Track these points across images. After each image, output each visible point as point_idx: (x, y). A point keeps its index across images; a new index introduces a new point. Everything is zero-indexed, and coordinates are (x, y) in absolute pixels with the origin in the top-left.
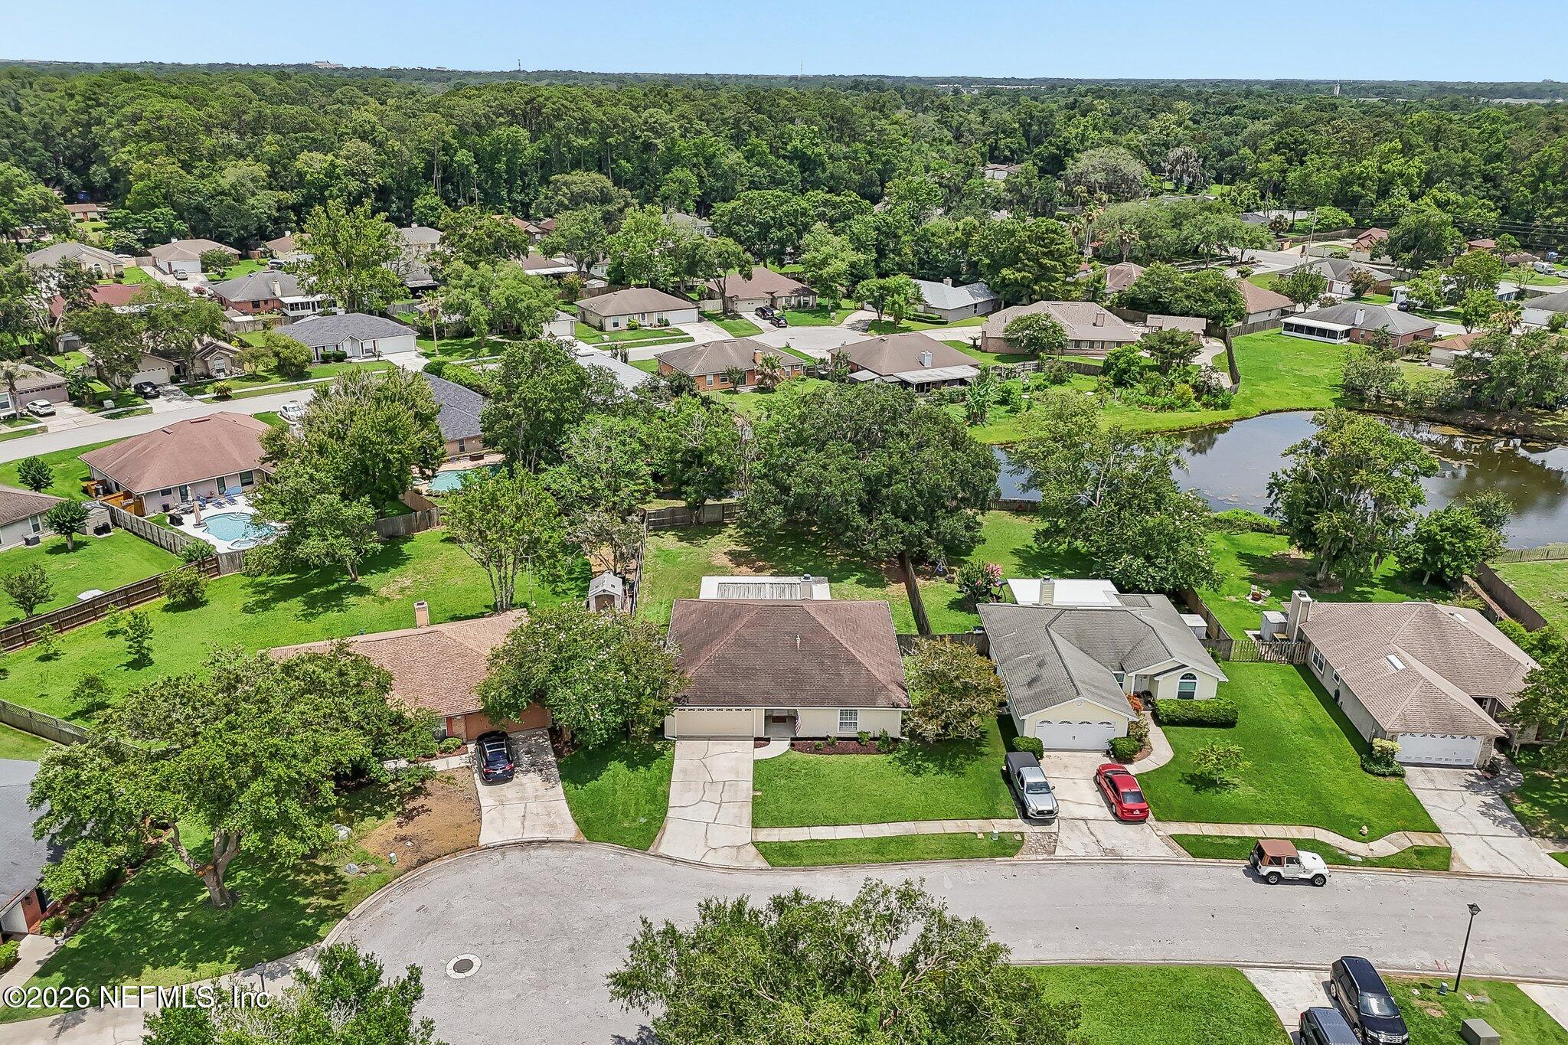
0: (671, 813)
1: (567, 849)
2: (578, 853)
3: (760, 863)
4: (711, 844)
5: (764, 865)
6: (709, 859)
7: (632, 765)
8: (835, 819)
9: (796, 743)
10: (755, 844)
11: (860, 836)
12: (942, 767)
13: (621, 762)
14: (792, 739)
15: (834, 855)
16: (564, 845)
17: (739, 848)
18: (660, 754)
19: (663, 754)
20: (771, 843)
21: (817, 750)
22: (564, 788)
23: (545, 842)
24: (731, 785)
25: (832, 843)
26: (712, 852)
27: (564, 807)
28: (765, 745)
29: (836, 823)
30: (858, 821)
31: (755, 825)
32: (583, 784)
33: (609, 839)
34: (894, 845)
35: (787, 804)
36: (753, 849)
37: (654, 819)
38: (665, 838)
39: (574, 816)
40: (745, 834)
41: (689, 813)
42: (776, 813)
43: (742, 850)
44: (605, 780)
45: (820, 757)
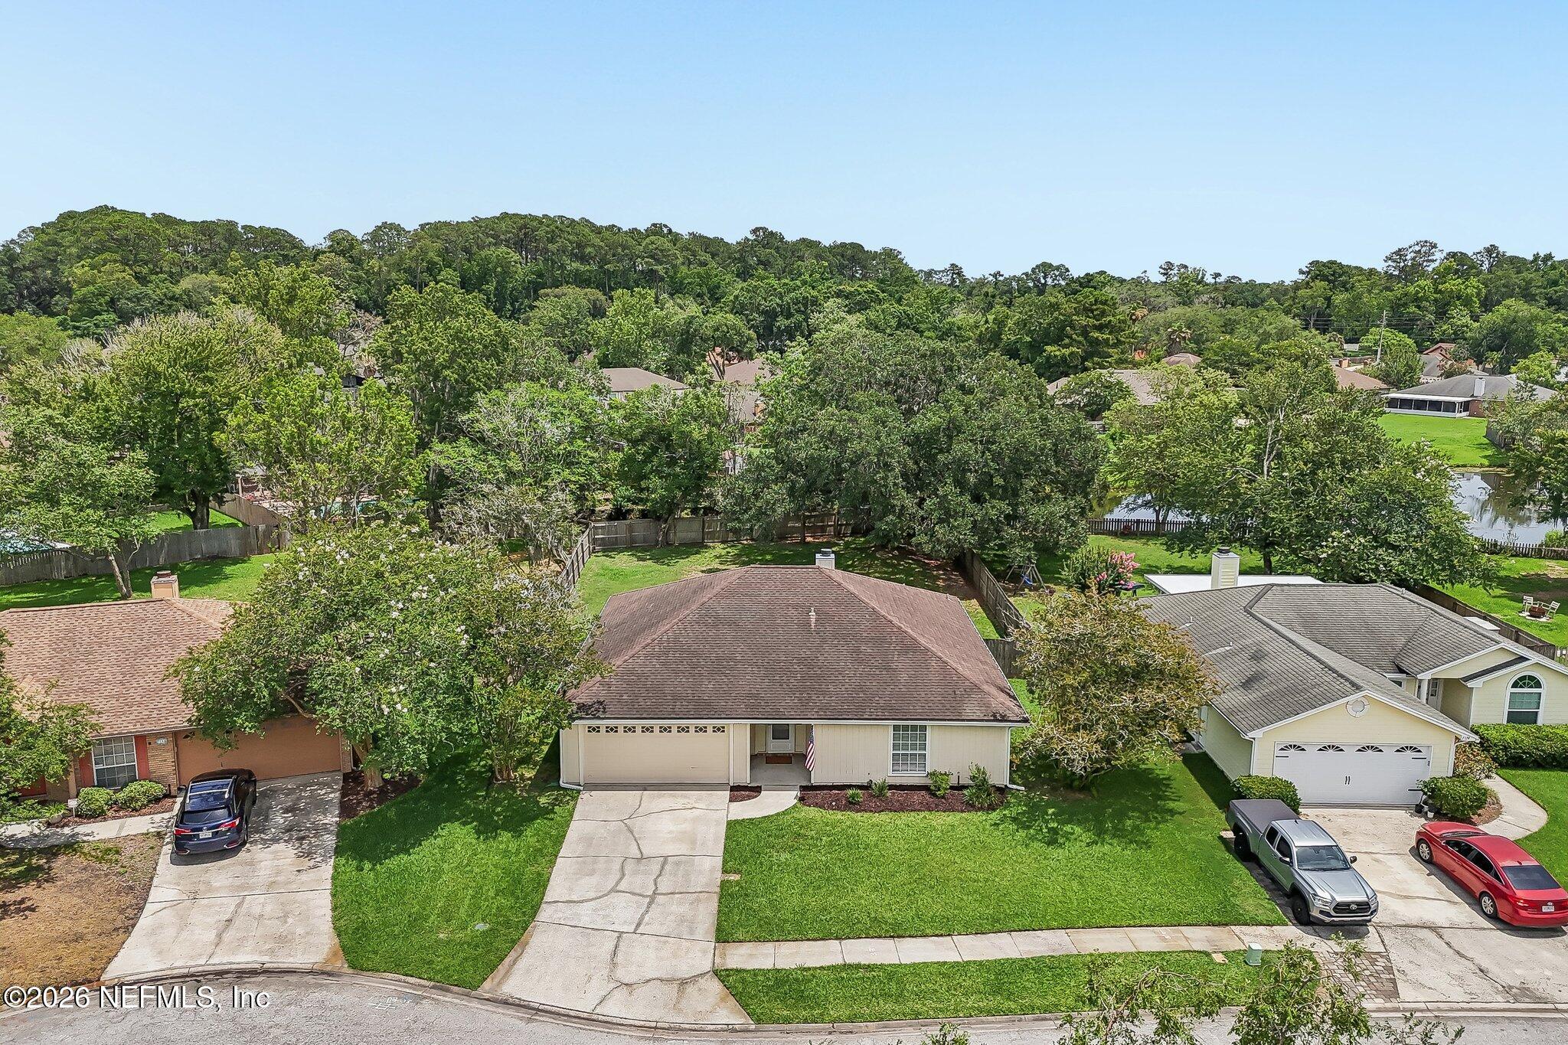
0: (545, 913)
1: (297, 986)
2: (318, 995)
3: (729, 1015)
4: (622, 974)
5: (739, 1019)
6: (613, 1009)
7: (487, 828)
8: (897, 925)
9: (809, 793)
10: (721, 974)
11: (952, 957)
12: (1100, 832)
13: (464, 824)
14: (803, 788)
15: (899, 998)
16: (293, 978)
17: (683, 983)
18: (546, 812)
19: (552, 811)
20: (755, 973)
21: (852, 805)
22: (335, 868)
23: (254, 973)
24: (678, 864)
25: (892, 973)
26: (620, 994)
27: (321, 904)
28: (749, 798)
29: (897, 932)
30: (945, 928)
31: (723, 936)
32: (376, 860)
33: (398, 965)
34: (1031, 975)
35: (792, 897)
36: (715, 986)
37: (507, 924)
38: (522, 964)
39: (336, 920)
40: (700, 956)
41: (585, 915)
42: (768, 913)
43: (690, 989)
44: (424, 854)
45: (858, 816)
